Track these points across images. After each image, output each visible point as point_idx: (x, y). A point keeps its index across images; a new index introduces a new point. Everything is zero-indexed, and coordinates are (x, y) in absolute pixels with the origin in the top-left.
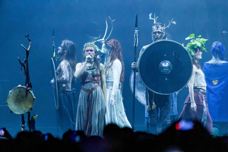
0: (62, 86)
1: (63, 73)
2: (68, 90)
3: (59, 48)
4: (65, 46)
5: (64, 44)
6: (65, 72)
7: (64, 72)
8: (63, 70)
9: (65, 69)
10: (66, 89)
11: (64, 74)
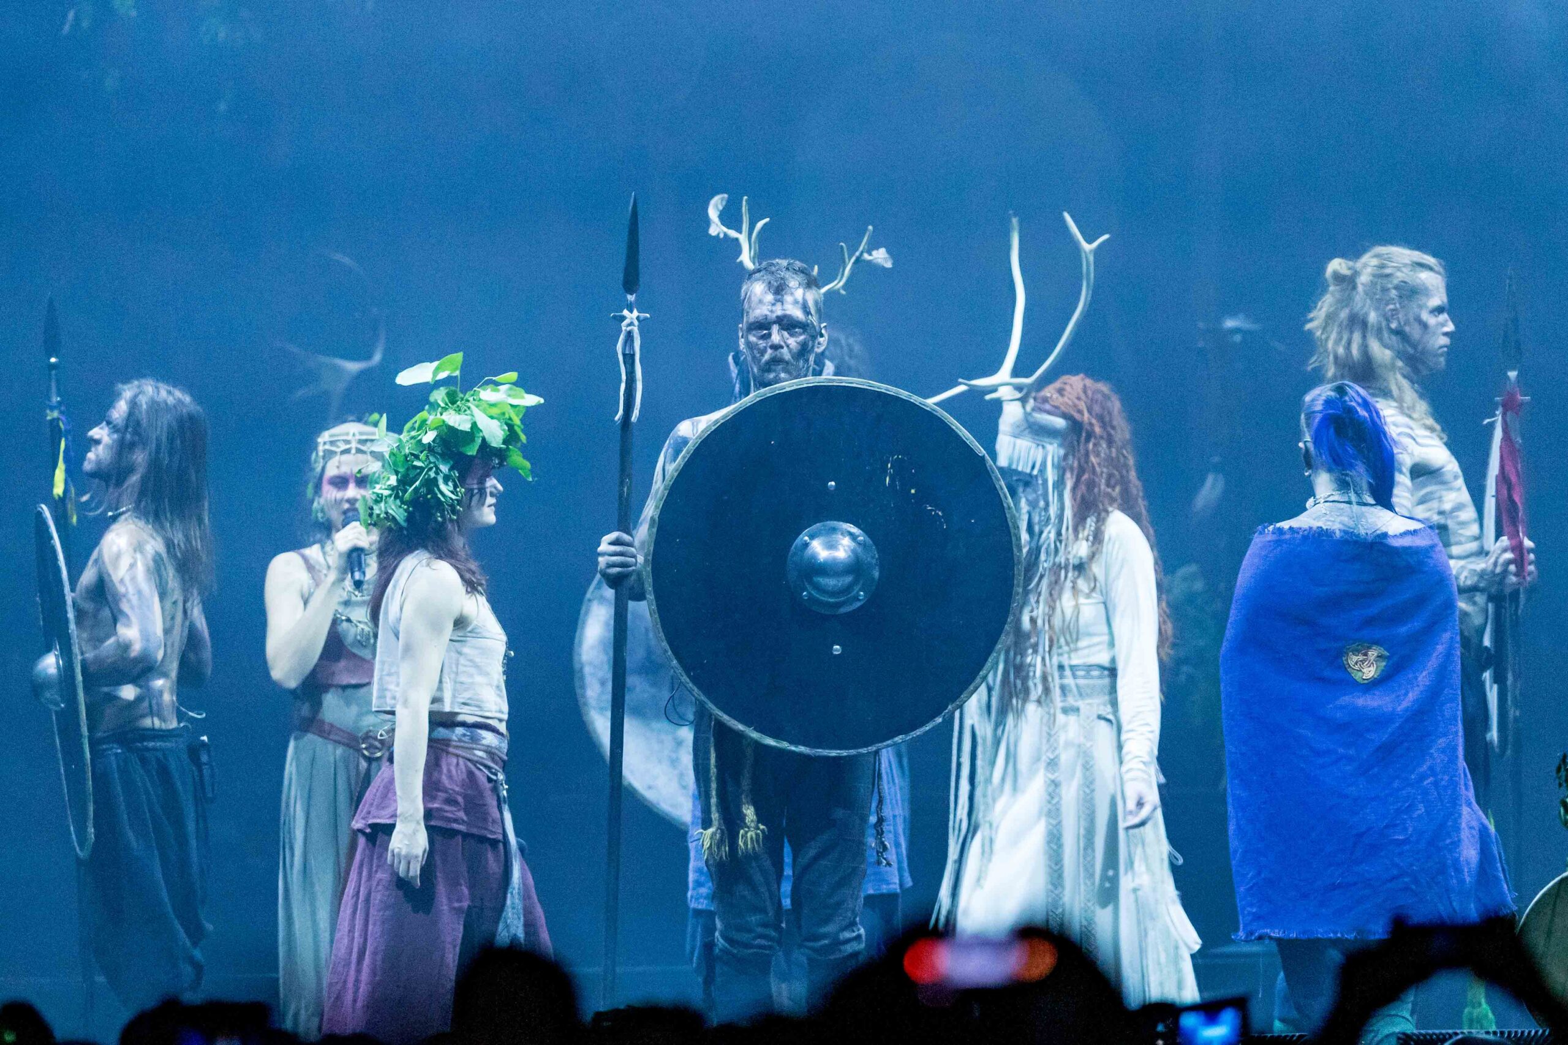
0: (113, 698)
1: (125, 607)
2: (157, 723)
3: (96, 432)
4: (138, 423)
5: (133, 404)
6: (134, 600)
7: (129, 601)
8: (122, 589)
9: (133, 579)
10: (143, 716)
11: (127, 616)
